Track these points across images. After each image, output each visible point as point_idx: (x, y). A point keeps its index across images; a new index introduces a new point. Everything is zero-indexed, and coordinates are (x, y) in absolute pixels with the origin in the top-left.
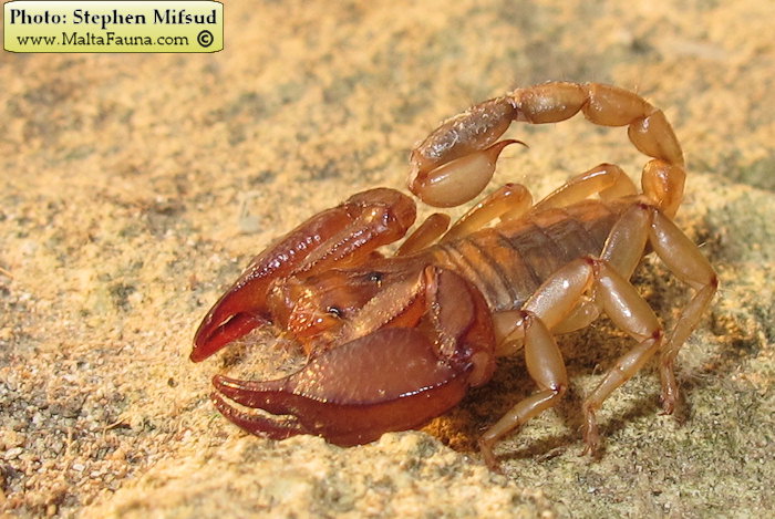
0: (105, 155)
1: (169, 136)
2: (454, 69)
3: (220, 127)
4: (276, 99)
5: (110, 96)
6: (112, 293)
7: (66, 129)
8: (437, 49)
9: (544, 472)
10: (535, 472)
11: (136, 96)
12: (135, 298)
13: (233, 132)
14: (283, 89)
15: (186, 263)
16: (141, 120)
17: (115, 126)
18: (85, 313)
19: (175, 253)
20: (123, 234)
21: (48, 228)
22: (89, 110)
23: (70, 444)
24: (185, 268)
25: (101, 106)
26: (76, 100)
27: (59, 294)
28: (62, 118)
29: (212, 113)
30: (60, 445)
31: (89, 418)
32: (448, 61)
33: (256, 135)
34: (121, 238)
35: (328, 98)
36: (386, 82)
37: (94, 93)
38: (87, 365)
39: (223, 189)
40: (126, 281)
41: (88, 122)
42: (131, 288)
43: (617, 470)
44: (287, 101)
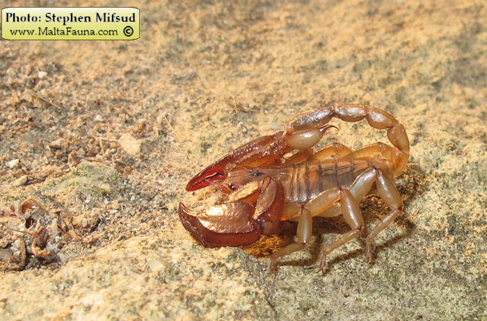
0: (252, 78)
1: (282, 74)
2: (421, 64)
3: (302, 74)
4: (334, 66)
5: (270, 50)
6: (202, 146)
7: (243, 62)
8: (417, 54)
9: (302, 275)
10: (297, 274)
11: (279, 53)
12: (210, 150)
13: (306, 78)
14: (339, 61)
15: (234, 140)
16: (275, 64)
17: (264, 65)
18: (189, 152)
19: (233, 134)
20: (222, 120)
21: (201, 109)
22: (257, 55)
23: (138, 213)
24: (233, 142)
25: (262, 55)
26: (254, 50)
27: (185, 141)
28: (244, 57)
29: (302, 67)
30: (134, 212)
31: (155, 202)
32: (420, 60)
33: (315, 81)
34: (220, 122)
35: (355, 69)
36: (387, 66)
37: (264, 47)
38: (173, 177)
39: (280, 105)
40: (209, 142)
41: (254, 60)
42: (210, 146)
43: (334, 282)
44: (338, 67)
